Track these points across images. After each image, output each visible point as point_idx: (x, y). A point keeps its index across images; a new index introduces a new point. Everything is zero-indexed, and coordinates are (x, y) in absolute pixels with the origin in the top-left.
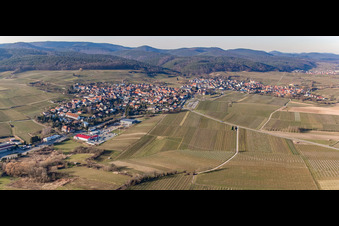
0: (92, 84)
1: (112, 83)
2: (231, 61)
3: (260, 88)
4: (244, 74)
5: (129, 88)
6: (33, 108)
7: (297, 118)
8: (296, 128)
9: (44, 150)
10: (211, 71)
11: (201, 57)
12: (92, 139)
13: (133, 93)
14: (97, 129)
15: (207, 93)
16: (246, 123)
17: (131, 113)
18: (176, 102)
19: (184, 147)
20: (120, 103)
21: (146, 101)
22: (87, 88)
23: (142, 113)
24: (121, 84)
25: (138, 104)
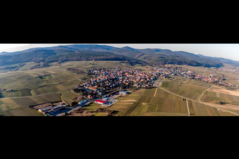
0: (101, 69)
2: (177, 58)
3: (194, 76)
4: (184, 67)
5: (121, 72)
6: (71, 84)
7: (218, 96)
8: (219, 101)
9: (79, 110)
10: (166, 63)
11: (159, 54)
12: (105, 103)
13: (123, 75)
14: (107, 97)
15: (166, 77)
16: (189, 96)
17: (125, 88)
18: (148, 81)
20: (118, 81)
21: (132, 80)
22: (98, 72)
23: (131, 88)
24: (116, 69)
25: (128, 82)
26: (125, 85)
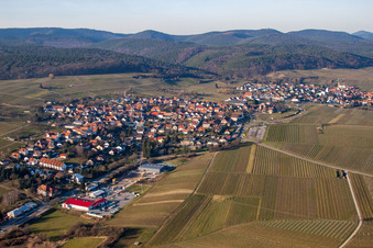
1: (108, 98)
2: (300, 52)
3: (358, 97)
4: (324, 73)
5: (139, 106)
10: (269, 70)
11: (247, 45)
12: (95, 206)
13: (147, 113)
14: (100, 186)
15: (275, 111)
17: (155, 153)
18: (225, 128)
19: (267, 216)
20: (131, 134)
21: (175, 128)
22: (68, 109)
23: (173, 152)
24: (123, 99)
25: (162, 135)
26: (153, 144)
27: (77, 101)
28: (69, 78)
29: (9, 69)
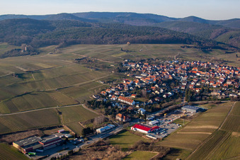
1: (164, 59)
5: (184, 66)
9: (98, 144)
12: (153, 131)
13: (189, 72)
14: (156, 118)
17: (193, 99)
20: (178, 85)
21: (207, 83)
22: (138, 66)
23: (206, 99)
24: (174, 61)
25: (198, 87)
26: (193, 93)
27: (144, 60)
28: (140, 45)
29: (103, 38)
